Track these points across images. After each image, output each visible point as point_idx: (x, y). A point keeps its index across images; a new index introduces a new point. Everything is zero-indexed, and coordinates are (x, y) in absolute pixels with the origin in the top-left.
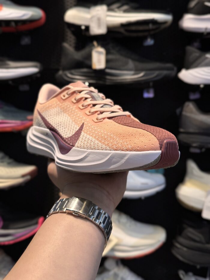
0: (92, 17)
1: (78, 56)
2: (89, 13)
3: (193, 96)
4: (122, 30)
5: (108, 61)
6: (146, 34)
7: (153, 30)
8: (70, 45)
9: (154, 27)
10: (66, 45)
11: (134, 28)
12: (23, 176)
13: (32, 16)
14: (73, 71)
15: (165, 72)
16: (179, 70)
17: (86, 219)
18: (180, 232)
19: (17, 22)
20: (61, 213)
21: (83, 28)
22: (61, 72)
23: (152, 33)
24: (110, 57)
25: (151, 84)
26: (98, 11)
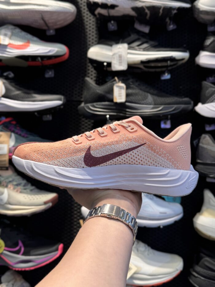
0: (114, 55)
1: (100, 90)
2: (111, 50)
3: (208, 128)
4: (142, 66)
5: (127, 95)
6: (164, 69)
7: (171, 66)
8: (92, 79)
9: (172, 63)
10: (88, 79)
11: (153, 65)
12: (45, 203)
13: (57, 52)
14: (95, 104)
15: (183, 106)
16: (196, 104)
17: (117, 220)
18: (198, 261)
19: (43, 57)
20: (96, 217)
21: (105, 64)
22: (83, 105)
23: (170, 68)
24: (130, 91)
25: (169, 116)
26: (119, 48)
